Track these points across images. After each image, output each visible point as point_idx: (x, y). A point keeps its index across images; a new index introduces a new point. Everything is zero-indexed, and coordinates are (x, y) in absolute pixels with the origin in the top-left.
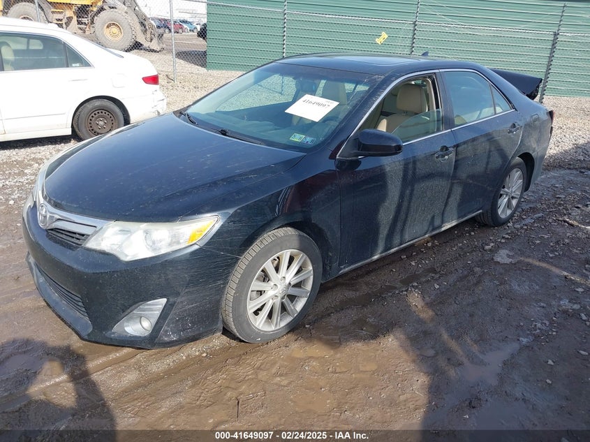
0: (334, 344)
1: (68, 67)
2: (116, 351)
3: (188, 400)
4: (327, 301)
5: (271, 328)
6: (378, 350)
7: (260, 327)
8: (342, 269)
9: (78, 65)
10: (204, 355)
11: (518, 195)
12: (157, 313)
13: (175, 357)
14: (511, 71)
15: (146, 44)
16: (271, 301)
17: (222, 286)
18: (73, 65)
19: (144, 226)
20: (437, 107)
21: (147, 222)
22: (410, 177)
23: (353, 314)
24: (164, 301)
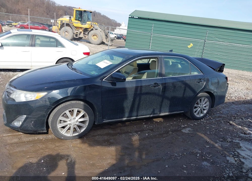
0: (90, 145)
1: (57, 47)
2: (17, 133)
3: (27, 150)
4: (100, 132)
5: (69, 135)
6: (103, 149)
7: (63, 133)
8: (104, 120)
9: (60, 47)
10: (44, 139)
11: (207, 109)
12: (23, 120)
13: (33, 138)
14: (217, 61)
15: (106, 43)
16: (69, 125)
17: (45, 115)
18: (59, 47)
19: (25, 92)
20: (158, 69)
21: (26, 91)
22: (139, 92)
23: (106, 138)
24: (25, 116)
